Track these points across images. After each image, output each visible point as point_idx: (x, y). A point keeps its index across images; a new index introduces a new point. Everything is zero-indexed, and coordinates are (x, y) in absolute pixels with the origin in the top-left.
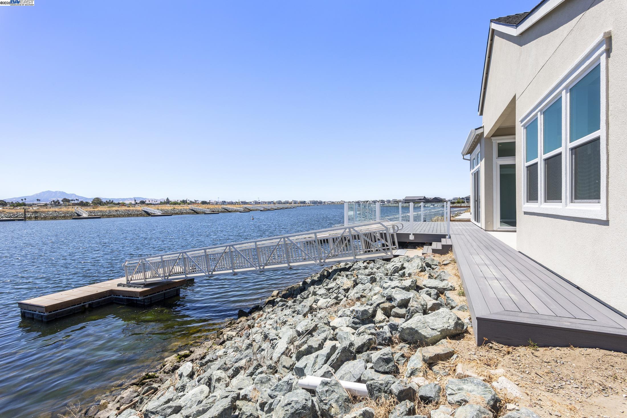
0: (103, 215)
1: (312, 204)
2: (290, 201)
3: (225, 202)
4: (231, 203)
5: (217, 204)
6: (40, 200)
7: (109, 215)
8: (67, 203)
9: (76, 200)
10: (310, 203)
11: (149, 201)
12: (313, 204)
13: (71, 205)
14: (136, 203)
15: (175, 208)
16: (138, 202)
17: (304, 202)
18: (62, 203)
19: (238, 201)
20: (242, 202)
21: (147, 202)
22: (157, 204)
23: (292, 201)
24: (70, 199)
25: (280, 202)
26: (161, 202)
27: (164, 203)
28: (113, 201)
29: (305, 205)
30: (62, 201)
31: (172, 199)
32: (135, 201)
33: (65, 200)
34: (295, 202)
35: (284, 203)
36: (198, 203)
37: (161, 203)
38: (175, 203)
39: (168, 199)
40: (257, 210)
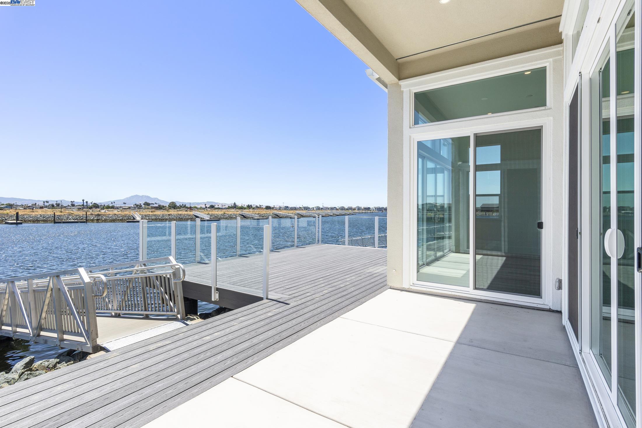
0: (156, 219)
1: (376, 211)
2: (354, 207)
3: (287, 207)
4: (294, 208)
5: (280, 209)
6: (126, 203)
7: (162, 219)
8: (147, 206)
9: (155, 203)
10: (374, 209)
11: (218, 206)
12: (378, 211)
13: (150, 208)
14: (206, 207)
15: (225, 213)
16: (208, 206)
17: (369, 209)
18: (143, 206)
19: (301, 207)
20: (304, 208)
21: (216, 206)
22: (224, 209)
23: (355, 207)
24: (150, 203)
25: (343, 209)
26: (229, 206)
27: (231, 208)
28: (185, 206)
29: (369, 211)
30: (144, 204)
31: (239, 204)
32: (205, 205)
33: (147, 204)
34: (359, 209)
35: (347, 209)
36: (263, 208)
37: (229, 208)
38: (242, 208)
39: (235, 204)
40: (310, 216)
